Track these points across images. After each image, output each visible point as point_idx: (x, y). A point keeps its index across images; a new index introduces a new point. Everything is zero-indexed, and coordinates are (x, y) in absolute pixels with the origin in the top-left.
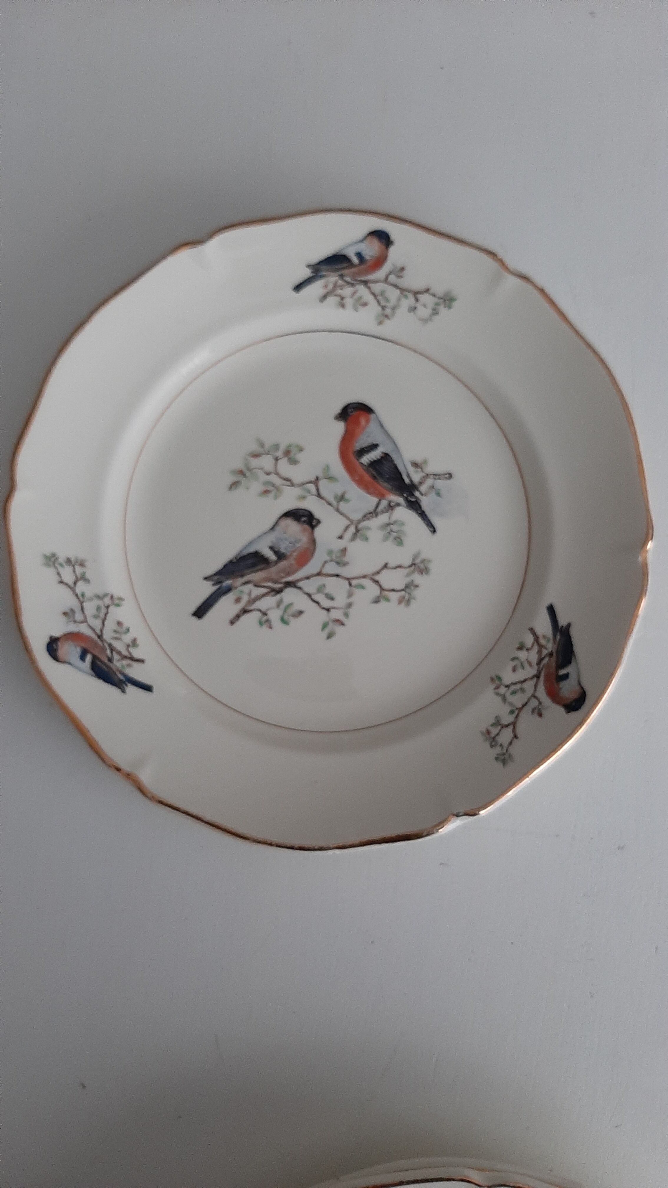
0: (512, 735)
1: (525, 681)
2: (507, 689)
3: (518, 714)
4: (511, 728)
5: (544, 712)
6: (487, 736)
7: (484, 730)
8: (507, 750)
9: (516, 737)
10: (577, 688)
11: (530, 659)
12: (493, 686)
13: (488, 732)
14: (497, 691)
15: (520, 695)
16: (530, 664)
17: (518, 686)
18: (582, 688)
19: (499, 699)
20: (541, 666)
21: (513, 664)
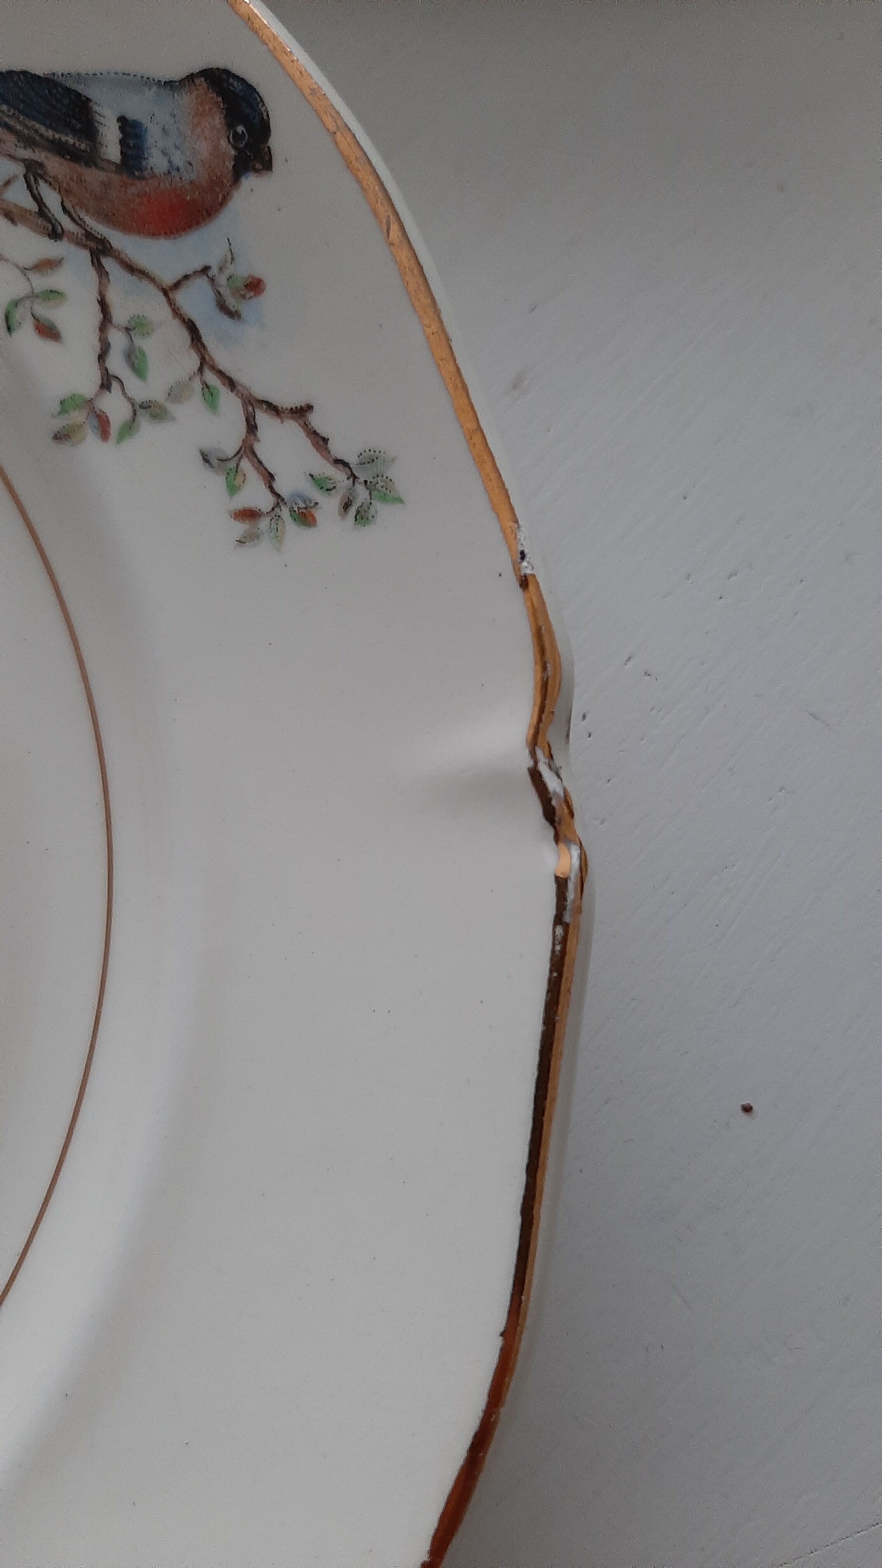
0: (292, 427)
1: (103, 305)
2: (115, 385)
3: (221, 374)
4: (263, 418)
5: (242, 270)
6: (264, 523)
7: (240, 528)
8: (339, 462)
9: (301, 413)
10: (186, 100)
11: (28, 260)
12: (91, 441)
13: (249, 515)
14: (114, 429)
15: (149, 345)
16: (47, 265)
17: (117, 340)
18: (191, 78)
19: (147, 429)
20: (67, 223)
21: (26, 334)
